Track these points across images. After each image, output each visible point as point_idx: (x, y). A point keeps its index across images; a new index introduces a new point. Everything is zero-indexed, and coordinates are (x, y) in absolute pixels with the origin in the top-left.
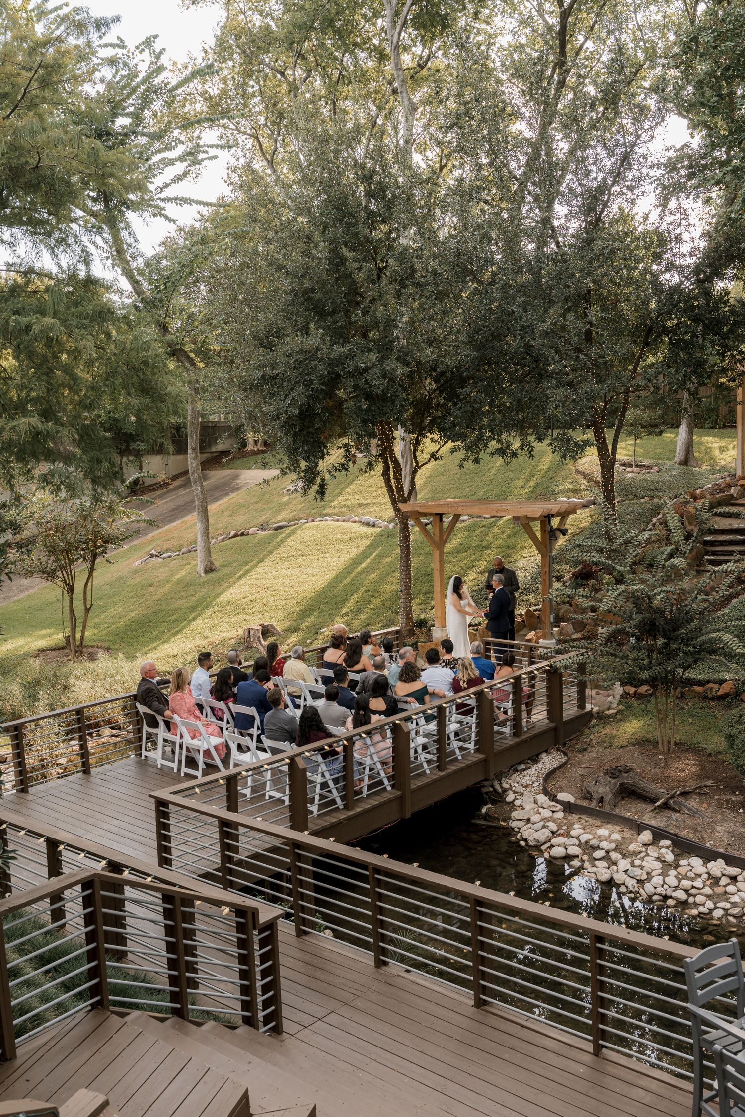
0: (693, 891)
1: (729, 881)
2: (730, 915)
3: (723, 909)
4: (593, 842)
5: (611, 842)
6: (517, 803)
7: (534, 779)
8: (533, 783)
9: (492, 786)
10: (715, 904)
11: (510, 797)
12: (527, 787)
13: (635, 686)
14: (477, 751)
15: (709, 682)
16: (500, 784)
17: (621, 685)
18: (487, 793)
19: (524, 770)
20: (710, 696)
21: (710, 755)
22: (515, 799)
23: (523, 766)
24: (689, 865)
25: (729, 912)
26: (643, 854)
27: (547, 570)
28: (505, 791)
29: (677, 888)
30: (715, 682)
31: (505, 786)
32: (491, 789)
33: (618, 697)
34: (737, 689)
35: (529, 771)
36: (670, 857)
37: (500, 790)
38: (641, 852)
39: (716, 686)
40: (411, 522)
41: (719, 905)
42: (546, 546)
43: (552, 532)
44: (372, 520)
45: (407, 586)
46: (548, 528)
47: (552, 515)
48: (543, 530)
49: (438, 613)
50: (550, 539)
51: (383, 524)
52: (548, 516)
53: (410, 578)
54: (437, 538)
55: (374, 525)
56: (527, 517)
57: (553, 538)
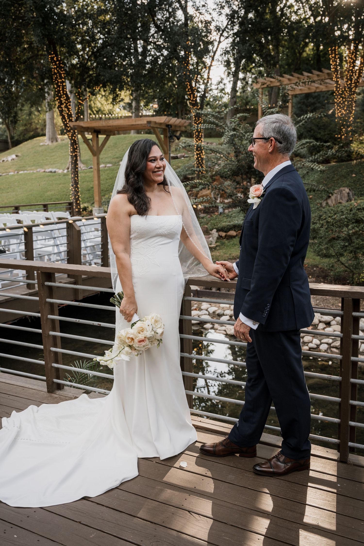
1: (325, 326)
2: (333, 347)
3: (327, 344)
4: (219, 311)
10: (320, 341)
13: (226, 232)
17: (217, 231)
25: (332, 345)
33: (215, 238)
41: (323, 341)
42: (167, 146)
43: (171, 137)
44: (53, 170)
45: (76, 183)
46: (168, 135)
47: (171, 126)
48: (165, 137)
49: (97, 198)
50: (170, 142)
51: (60, 171)
52: (168, 126)
53: (77, 177)
54: (95, 148)
55: (55, 172)
56: (155, 123)
57: (172, 141)
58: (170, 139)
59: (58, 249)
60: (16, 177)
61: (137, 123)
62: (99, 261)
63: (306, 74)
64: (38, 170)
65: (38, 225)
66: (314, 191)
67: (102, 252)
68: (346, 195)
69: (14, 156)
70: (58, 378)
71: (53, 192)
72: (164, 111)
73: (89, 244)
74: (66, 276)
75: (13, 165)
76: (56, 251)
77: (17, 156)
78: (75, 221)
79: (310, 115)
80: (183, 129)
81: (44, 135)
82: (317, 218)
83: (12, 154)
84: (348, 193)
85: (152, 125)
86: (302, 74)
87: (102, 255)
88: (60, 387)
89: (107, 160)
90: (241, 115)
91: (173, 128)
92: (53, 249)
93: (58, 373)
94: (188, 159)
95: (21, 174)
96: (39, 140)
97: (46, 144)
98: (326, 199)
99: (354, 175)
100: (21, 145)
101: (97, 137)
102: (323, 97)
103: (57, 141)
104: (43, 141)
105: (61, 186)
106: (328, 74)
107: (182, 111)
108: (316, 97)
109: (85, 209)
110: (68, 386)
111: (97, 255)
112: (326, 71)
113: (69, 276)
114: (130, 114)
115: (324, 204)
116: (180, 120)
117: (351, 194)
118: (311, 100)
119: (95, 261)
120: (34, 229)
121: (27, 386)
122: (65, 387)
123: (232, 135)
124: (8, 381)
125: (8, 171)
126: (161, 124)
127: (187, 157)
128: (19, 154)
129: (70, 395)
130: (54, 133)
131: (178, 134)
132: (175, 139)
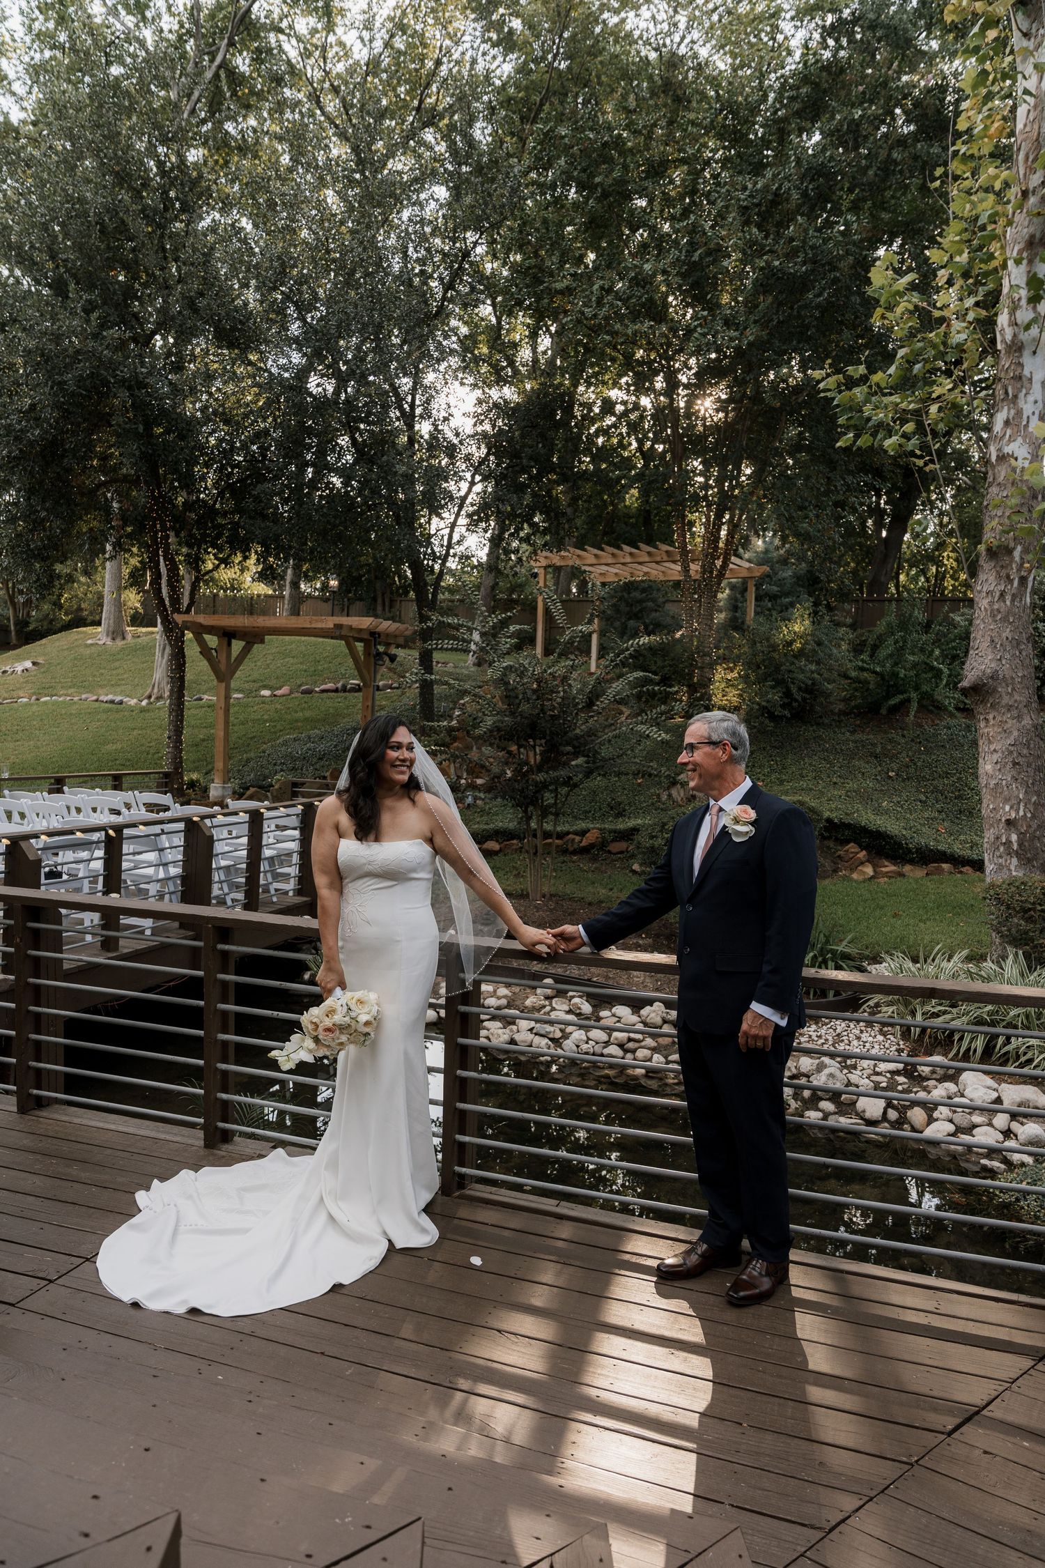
0: (631, 1045)
5: (499, 998)
10: (666, 1057)
15: (568, 833)
20: (571, 849)
21: (590, 904)
24: (614, 1015)
26: (548, 1008)
27: (370, 704)
29: (607, 1044)
30: (576, 833)
34: (603, 838)
36: (586, 1008)
38: (544, 1007)
39: (577, 838)
40: (189, 635)
42: (369, 672)
43: (378, 656)
44: (118, 699)
45: (178, 731)
46: (374, 650)
47: (379, 634)
48: (367, 652)
49: (219, 765)
50: (376, 664)
51: (133, 702)
52: (374, 634)
53: (182, 722)
54: (223, 667)
55: (121, 703)
56: (351, 628)
57: (380, 662)
58: (376, 660)
59: (166, 871)
60: (35, 708)
61: (313, 626)
62: (240, 896)
63: (627, 548)
64: (84, 696)
65: (134, 825)
66: (650, 775)
67: (247, 878)
69: (28, 664)
70: (225, 1120)
71: (119, 746)
73: (223, 863)
74: (176, 924)
75: (27, 682)
76: (161, 875)
77: (34, 663)
78: (203, 817)
79: (645, 640)
80: (400, 639)
81: (99, 623)
82: (658, 828)
83: (25, 659)
85: (344, 632)
86: (620, 548)
87: (247, 883)
88: (226, 1137)
90: (518, 627)
91: (383, 638)
92: (157, 872)
93: (226, 1112)
94: (399, 691)
95: (45, 702)
96: (85, 633)
97: (101, 642)
98: (668, 788)
100: (44, 641)
101: (229, 644)
102: (659, 590)
103: (124, 638)
104: (94, 636)
105: (135, 732)
106: (668, 553)
108: (644, 590)
109: (192, 784)
110: (243, 1134)
111: (238, 886)
112: (665, 547)
113: (182, 926)
115: (664, 797)
116: (398, 625)
118: (636, 594)
119: (233, 895)
120: (126, 832)
121: (162, 1136)
122: (236, 1139)
124: (121, 1128)
125: (15, 694)
126: (360, 630)
127: (397, 688)
128: (40, 660)
129: (248, 1151)
130: (119, 620)
131: (391, 650)
132: (386, 659)
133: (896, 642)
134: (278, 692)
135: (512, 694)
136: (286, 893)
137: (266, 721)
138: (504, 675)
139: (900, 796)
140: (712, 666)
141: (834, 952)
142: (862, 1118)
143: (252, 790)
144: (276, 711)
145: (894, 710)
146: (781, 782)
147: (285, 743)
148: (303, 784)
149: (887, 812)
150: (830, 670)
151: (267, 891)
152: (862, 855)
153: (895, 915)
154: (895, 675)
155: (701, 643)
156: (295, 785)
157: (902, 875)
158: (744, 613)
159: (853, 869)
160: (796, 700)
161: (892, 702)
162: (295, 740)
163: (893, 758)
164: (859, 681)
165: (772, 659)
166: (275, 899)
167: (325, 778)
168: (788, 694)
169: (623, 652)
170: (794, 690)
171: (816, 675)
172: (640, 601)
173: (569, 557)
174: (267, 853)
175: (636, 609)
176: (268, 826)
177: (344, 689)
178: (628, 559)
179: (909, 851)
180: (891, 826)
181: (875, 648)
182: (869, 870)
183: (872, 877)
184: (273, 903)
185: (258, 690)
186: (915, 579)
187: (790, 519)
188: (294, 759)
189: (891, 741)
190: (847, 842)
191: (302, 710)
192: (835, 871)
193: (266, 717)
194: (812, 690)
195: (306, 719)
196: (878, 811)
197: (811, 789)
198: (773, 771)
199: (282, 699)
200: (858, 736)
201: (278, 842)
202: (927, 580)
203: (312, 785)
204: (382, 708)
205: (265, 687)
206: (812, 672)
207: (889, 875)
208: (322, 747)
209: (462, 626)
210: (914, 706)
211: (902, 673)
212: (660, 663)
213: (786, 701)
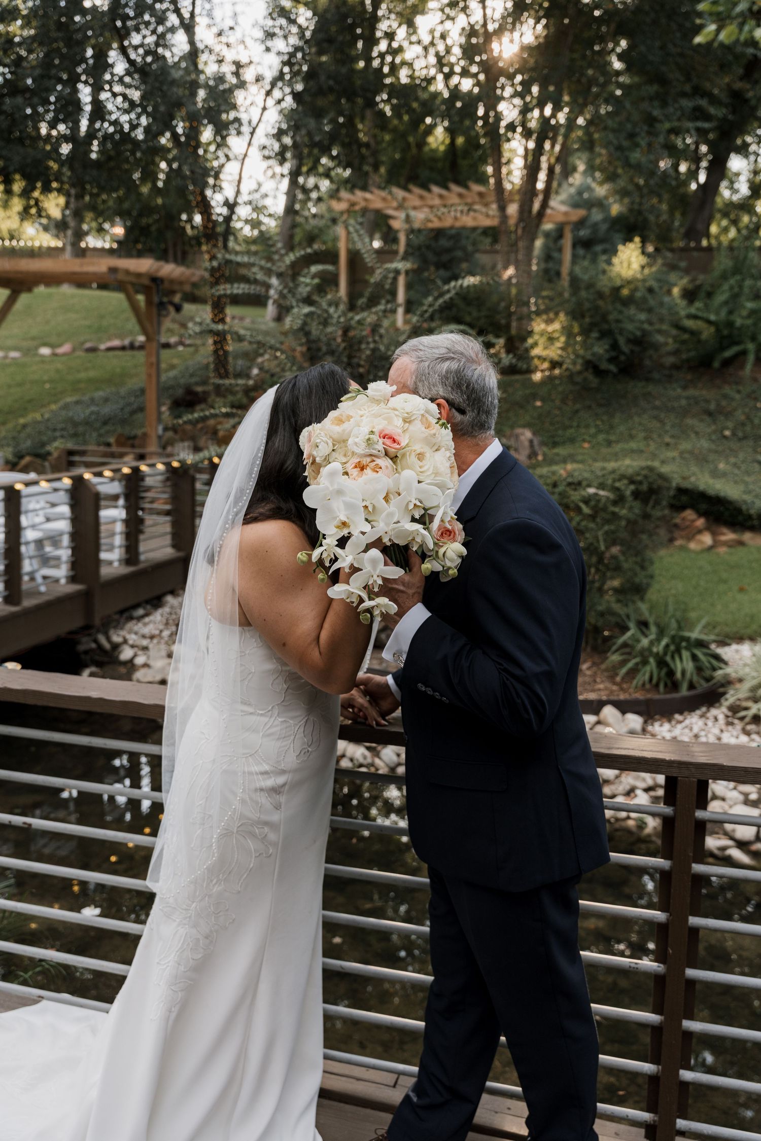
6: (140, 660)
7: (161, 627)
8: (161, 631)
9: (96, 641)
11: (126, 654)
12: (152, 637)
14: (72, 579)
16: (108, 639)
18: (86, 652)
19: (143, 617)
22: (135, 655)
23: (141, 612)
27: (154, 360)
28: (116, 647)
31: (116, 639)
32: (93, 645)
35: (151, 618)
37: (107, 646)
42: (152, 326)
43: (161, 305)
46: (156, 299)
47: (162, 281)
48: (149, 302)
50: (159, 315)
52: (156, 280)
56: (127, 272)
57: (164, 313)
58: (158, 309)
63: (436, 189)
67: (6, 566)
68: (527, 444)
72: (136, 241)
80: (187, 288)
84: (531, 441)
85: (120, 276)
86: (429, 190)
87: (6, 573)
89: (9, 343)
91: (166, 285)
94: (191, 349)
99: (538, 404)
102: (468, 238)
106: (481, 195)
107: (175, 245)
108: (451, 237)
112: (476, 188)
114: (60, 244)
116: (183, 269)
117: (536, 442)
118: (444, 243)
123: (307, 315)
126: (138, 275)
127: (189, 345)
131: (177, 298)
132: (171, 309)
133: (731, 288)
134: (60, 350)
135: (314, 346)
136: (57, 581)
137: (44, 382)
138: (305, 324)
139: (736, 457)
140: (529, 318)
141: (688, 640)
142: (732, 838)
143: (27, 459)
144: (58, 371)
145: (727, 363)
146: (609, 443)
147: (66, 407)
148: (83, 453)
149: (724, 475)
150: (661, 320)
151: (33, 579)
152: (701, 522)
153: (741, 590)
154: (730, 324)
155: (519, 293)
156: (71, 453)
157: (741, 543)
158: (560, 262)
159: (690, 538)
160: (624, 353)
161: (728, 354)
162: (77, 402)
163: (728, 415)
164: (693, 333)
165: (597, 308)
166: (43, 589)
167: (108, 445)
168: (615, 346)
169: (441, 295)
170: (622, 341)
171: (646, 326)
172: (448, 250)
173: (374, 199)
174: (30, 535)
175: (445, 258)
176: (28, 504)
177: (132, 347)
178: (437, 202)
179: (750, 517)
180: (730, 490)
181: (710, 295)
182: (707, 539)
183: (711, 548)
184: (40, 593)
185: (37, 348)
186: (726, 230)
187: (619, 148)
188: (75, 424)
189: (725, 396)
190: (683, 508)
191: (86, 369)
192: (671, 540)
193: (45, 378)
194: (641, 342)
195: (90, 381)
196: (715, 474)
197: (642, 451)
198: (600, 431)
199: (64, 358)
200: (691, 392)
201: (48, 520)
202: (739, 231)
203: (94, 453)
204: (173, 367)
205: (45, 345)
206: (642, 322)
207: (730, 545)
208: (106, 410)
209: (253, 265)
210: (751, 358)
211: (739, 322)
212: (475, 314)
213: (613, 354)
